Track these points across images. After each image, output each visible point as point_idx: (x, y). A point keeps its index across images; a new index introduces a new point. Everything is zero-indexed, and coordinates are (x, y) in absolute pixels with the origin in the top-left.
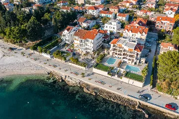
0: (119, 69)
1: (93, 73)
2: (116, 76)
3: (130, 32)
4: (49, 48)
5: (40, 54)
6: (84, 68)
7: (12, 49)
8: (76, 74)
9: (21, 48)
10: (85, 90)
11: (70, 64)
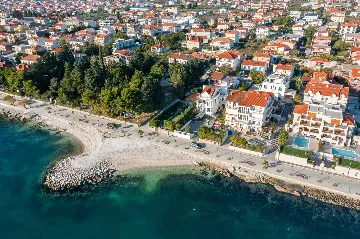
0: (322, 154)
1: (279, 162)
2: (322, 165)
3: (318, 93)
4: (182, 122)
5: (171, 133)
6: (260, 154)
7: (116, 126)
8: (252, 164)
9: (129, 124)
10: (278, 188)
11: (232, 148)
